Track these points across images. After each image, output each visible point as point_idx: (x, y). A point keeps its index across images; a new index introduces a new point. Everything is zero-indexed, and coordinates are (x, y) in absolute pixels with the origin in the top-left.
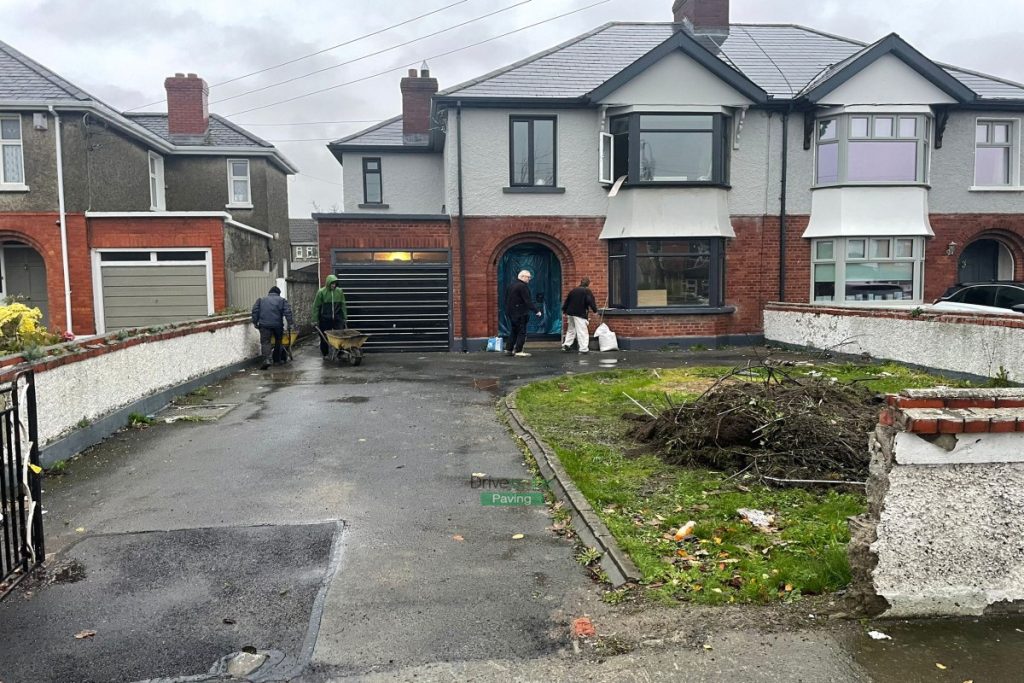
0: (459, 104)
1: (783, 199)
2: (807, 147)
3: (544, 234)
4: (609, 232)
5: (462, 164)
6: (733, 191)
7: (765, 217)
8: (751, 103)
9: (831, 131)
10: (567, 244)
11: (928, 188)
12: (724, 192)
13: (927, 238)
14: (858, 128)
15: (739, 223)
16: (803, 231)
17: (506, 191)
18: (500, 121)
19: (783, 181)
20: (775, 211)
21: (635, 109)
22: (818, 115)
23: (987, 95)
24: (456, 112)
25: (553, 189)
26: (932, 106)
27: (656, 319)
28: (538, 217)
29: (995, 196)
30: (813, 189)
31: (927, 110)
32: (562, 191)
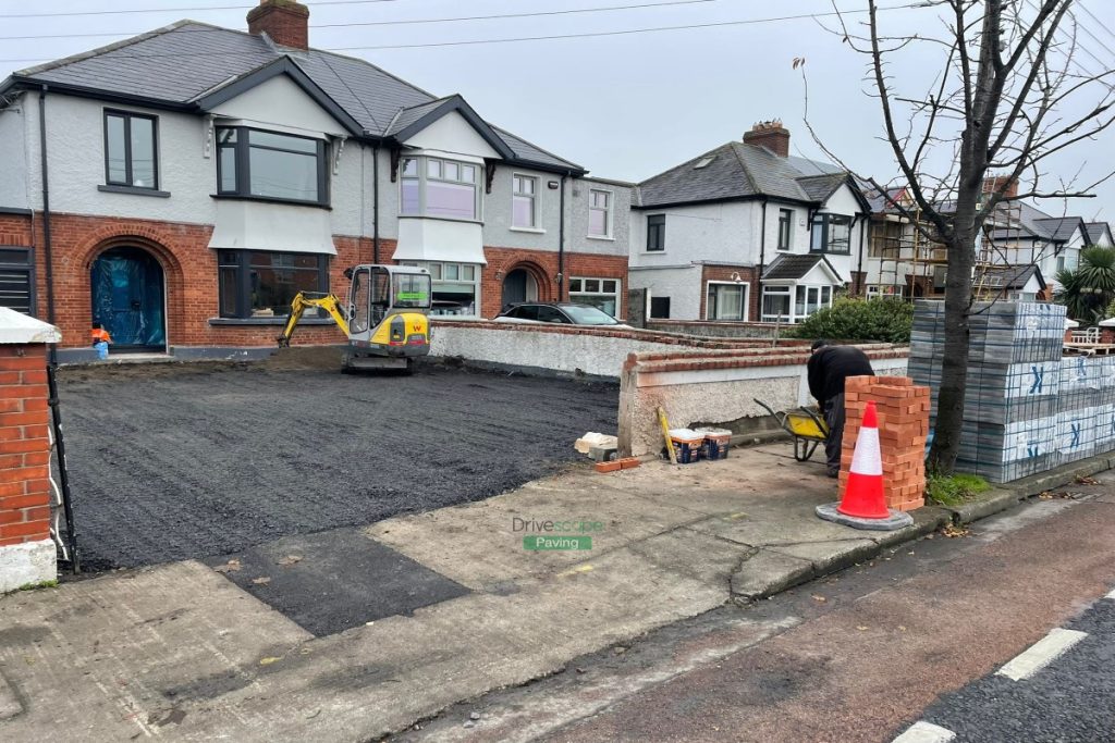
0: (45, 87)
1: (376, 224)
2: (393, 181)
3: (147, 239)
4: (218, 241)
5: (48, 154)
6: (334, 211)
7: (362, 239)
8: (351, 135)
9: (412, 168)
10: (174, 250)
11: (482, 225)
12: (326, 212)
13: (483, 265)
14: (433, 169)
15: (340, 241)
16: (392, 253)
17: (101, 189)
18: (93, 113)
19: (376, 208)
20: (369, 234)
21: (245, 123)
22: (403, 153)
23: (523, 154)
24: (39, 95)
25: (155, 191)
26: (485, 159)
27: (270, 329)
28: (140, 221)
29: (527, 235)
30: (400, 217)
31: (482, 162)
32: (166, 195)
